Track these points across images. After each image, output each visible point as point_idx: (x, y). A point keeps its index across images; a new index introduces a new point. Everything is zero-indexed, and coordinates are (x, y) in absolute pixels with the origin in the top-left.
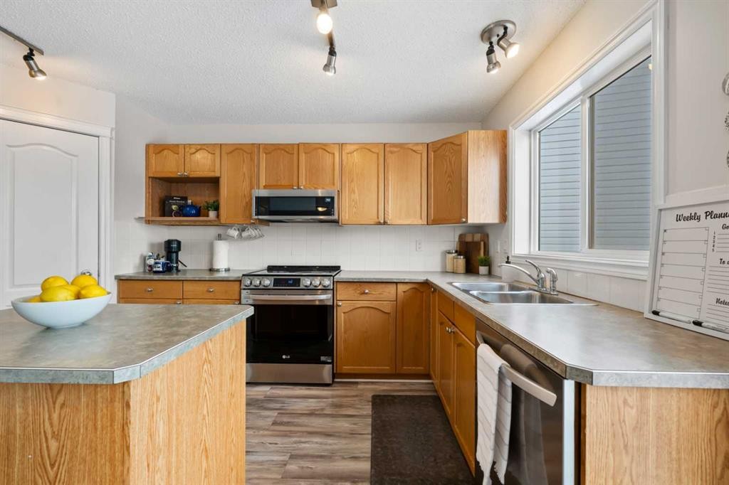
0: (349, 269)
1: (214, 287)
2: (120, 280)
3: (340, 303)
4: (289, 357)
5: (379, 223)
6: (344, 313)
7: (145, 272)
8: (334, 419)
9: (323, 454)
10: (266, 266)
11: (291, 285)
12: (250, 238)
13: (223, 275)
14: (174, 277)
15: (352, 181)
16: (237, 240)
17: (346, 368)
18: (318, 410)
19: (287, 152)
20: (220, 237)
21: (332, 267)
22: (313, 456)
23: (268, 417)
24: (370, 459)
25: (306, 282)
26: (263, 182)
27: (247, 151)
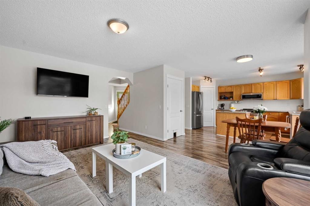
5: (275, 99)
10: (243, 109)
15: (266, 90)
16: (237, 103)
19: (249, 85)
26: (243, 92)
27: (240, 86)
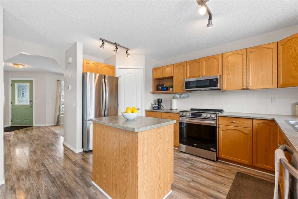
0: (228, 111)
1: (171, 115)
2: (146, 111)
3: (220, 126)
4: (197, 145)
5: (244, 89)
6: (222, 131)
7: (152, 109)
8: (213, 174)
9: (205, 184)
10: (190, 109)
11: (198, 116)
12: (183, 98)
13: (175, 111)
14: (160, 111)
15: (228, 70)
16: (179, 99)
17: (223, 156)
18: (207, 169)
19: (198, 62)
20: (174, 98)
21: (219, 110)
22: (200, 184)
23: (187, 165)
24: (227, 195)
25: (204, 115)
26: (188, 76)
27: (182, 65)
